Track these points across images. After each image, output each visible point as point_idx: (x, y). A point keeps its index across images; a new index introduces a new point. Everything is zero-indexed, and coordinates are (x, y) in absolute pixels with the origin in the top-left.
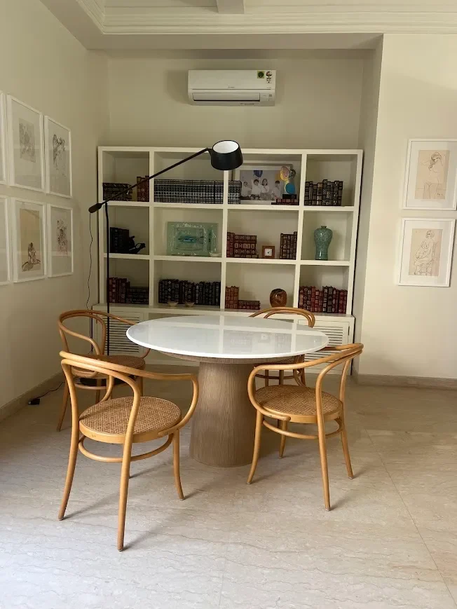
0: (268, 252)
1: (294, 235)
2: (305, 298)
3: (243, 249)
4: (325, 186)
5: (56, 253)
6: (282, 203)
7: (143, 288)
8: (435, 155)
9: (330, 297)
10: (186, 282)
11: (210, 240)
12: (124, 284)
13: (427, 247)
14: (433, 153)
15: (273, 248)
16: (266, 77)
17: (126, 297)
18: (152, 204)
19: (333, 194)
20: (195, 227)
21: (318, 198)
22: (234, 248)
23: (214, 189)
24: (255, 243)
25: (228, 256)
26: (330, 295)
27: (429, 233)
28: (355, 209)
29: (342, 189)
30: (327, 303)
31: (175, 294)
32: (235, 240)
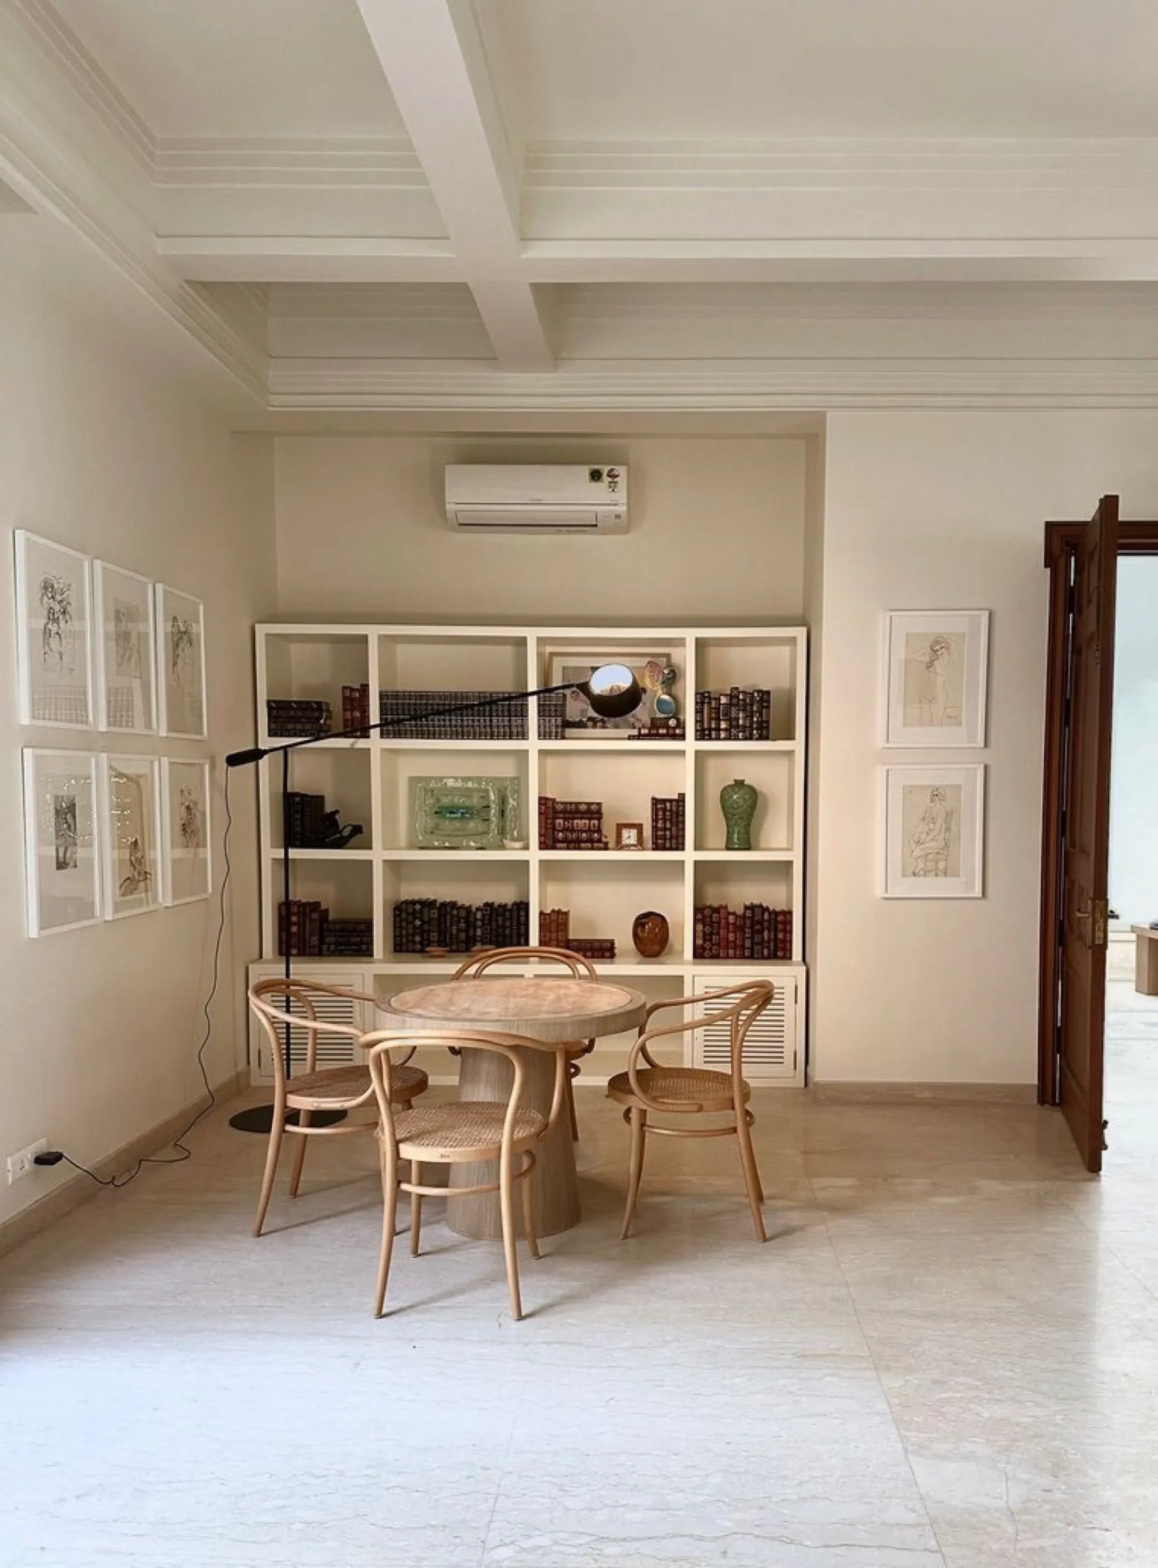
0: (630, 837)
1: (677, 801)
2: (708, 929)
3: (572, 830)
4: (735, 701)
5: (179, 852)
6: (650, 736)
7: (359, 922)
8: (937, 642)
9: (758, 927)
10: (453, 905)
11: (502, 813)
12: (315, 916)
13: (933, 820)
14: (933, 638)
15: (639, 827)
16: (606, 479)
17: (322, 941)
18: (375, 743)
19: (752, 717)
20: (470, 784)
21: (723, 725)
22: (554, 829)
23: (509, 710)
24: (599, 819)
25: (543, 846)
26: (758, 922)
27: (936, 794)
28: (797, 745)
29: (768, 707)
30: (752, 938)
31: (429, 931)
32: (555, 811)
